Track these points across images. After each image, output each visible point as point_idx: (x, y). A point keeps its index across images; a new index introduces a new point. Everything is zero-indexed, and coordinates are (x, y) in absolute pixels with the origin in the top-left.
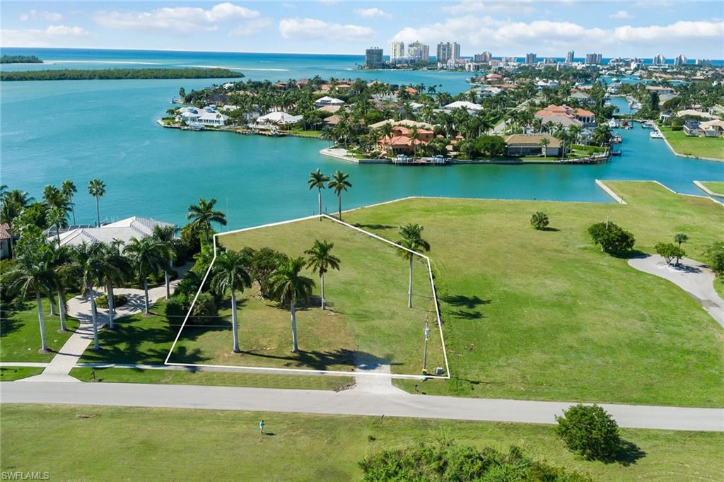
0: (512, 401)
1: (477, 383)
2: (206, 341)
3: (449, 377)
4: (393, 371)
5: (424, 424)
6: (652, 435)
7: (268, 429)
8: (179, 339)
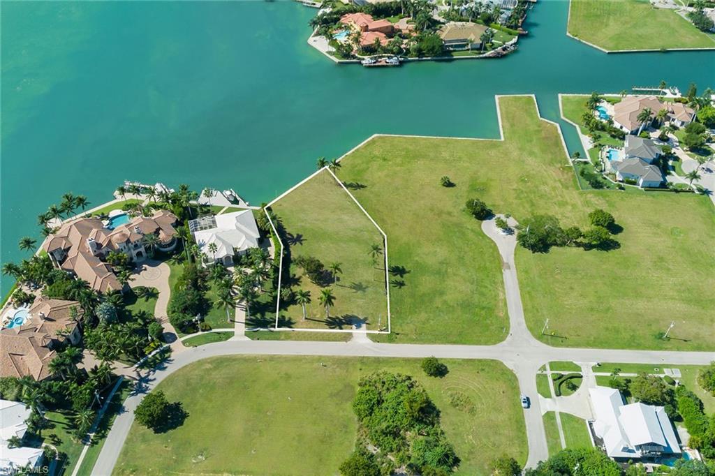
0: (409, 345)
2: (292, 312)
3: (389, 332)
4: (368, 329)
5: (378, 361)
6: (454, 361)
7: (324, 364)
8: (279, 310)
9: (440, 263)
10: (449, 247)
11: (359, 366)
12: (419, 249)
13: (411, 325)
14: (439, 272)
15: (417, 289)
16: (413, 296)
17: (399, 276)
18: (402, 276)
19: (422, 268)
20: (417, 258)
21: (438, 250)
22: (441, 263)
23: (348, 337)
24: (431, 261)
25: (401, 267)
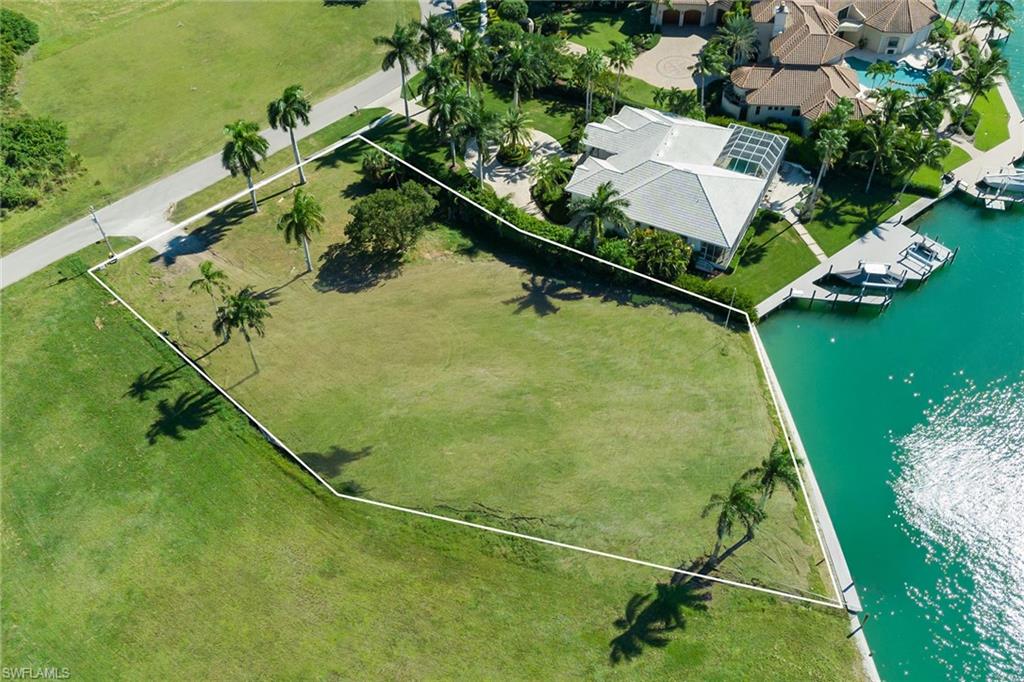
1: (60, 281)
4: (147, 250)
9: (59, 538)
10: (66, 631)
11: (106, 187)
12: (170, 537)
13: (37, 315)
14: (48, 500)
15: (82, 405)
16: (80, 382)
17: (172, 402)
18: (162, 407)
19: (102, 479)
20: (151, 497)
21: (97, 586)
22: (54, 543)
23: (180, 211)
24: (99, 523)
25: (184, 433)
